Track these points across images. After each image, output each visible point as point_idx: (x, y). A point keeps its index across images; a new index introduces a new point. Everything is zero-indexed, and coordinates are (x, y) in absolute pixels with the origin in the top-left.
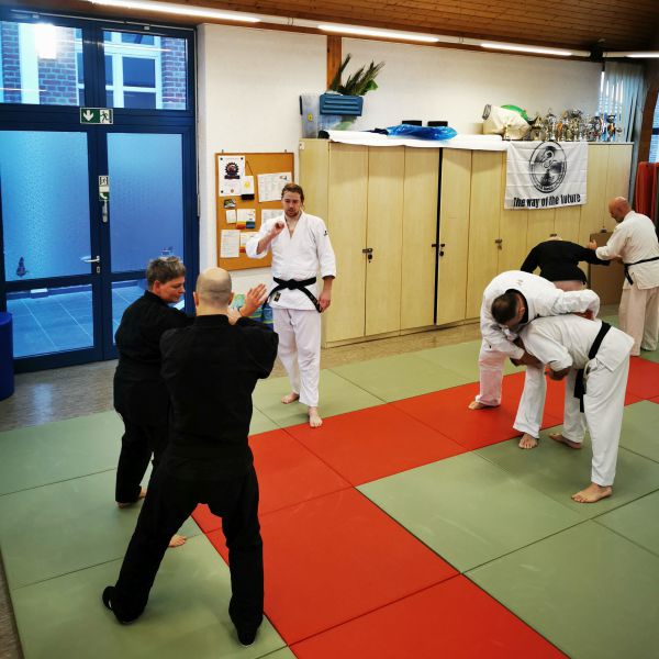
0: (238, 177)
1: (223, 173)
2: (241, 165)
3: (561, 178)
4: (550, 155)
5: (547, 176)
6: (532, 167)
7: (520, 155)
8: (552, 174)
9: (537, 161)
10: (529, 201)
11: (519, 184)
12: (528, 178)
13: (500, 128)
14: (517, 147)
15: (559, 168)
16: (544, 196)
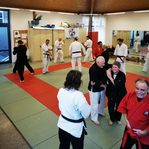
0: (18, 34)
1: (15, 34)
2: (18, 32)
3: (74, 34)
4: (72, 30)
5: (72, 34)
6: (69, 32)
7: (67, 30)
8: (73, 33)
9: (70, 31)
10: (69, 38)
11: (67, 35)
12: (69, 34)
13: (64, 26)
14: (66, 29)
15: (74, 32)
16: (72, 37)
